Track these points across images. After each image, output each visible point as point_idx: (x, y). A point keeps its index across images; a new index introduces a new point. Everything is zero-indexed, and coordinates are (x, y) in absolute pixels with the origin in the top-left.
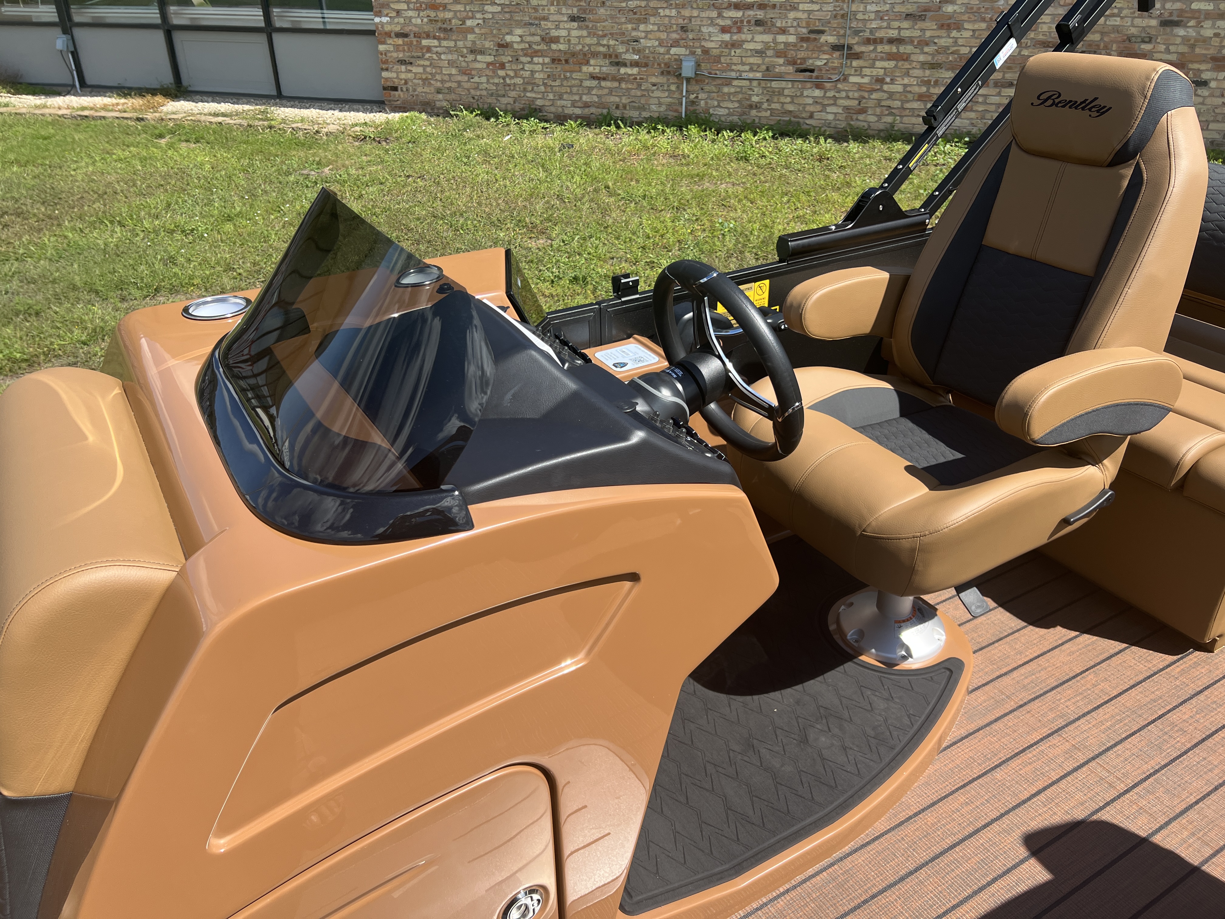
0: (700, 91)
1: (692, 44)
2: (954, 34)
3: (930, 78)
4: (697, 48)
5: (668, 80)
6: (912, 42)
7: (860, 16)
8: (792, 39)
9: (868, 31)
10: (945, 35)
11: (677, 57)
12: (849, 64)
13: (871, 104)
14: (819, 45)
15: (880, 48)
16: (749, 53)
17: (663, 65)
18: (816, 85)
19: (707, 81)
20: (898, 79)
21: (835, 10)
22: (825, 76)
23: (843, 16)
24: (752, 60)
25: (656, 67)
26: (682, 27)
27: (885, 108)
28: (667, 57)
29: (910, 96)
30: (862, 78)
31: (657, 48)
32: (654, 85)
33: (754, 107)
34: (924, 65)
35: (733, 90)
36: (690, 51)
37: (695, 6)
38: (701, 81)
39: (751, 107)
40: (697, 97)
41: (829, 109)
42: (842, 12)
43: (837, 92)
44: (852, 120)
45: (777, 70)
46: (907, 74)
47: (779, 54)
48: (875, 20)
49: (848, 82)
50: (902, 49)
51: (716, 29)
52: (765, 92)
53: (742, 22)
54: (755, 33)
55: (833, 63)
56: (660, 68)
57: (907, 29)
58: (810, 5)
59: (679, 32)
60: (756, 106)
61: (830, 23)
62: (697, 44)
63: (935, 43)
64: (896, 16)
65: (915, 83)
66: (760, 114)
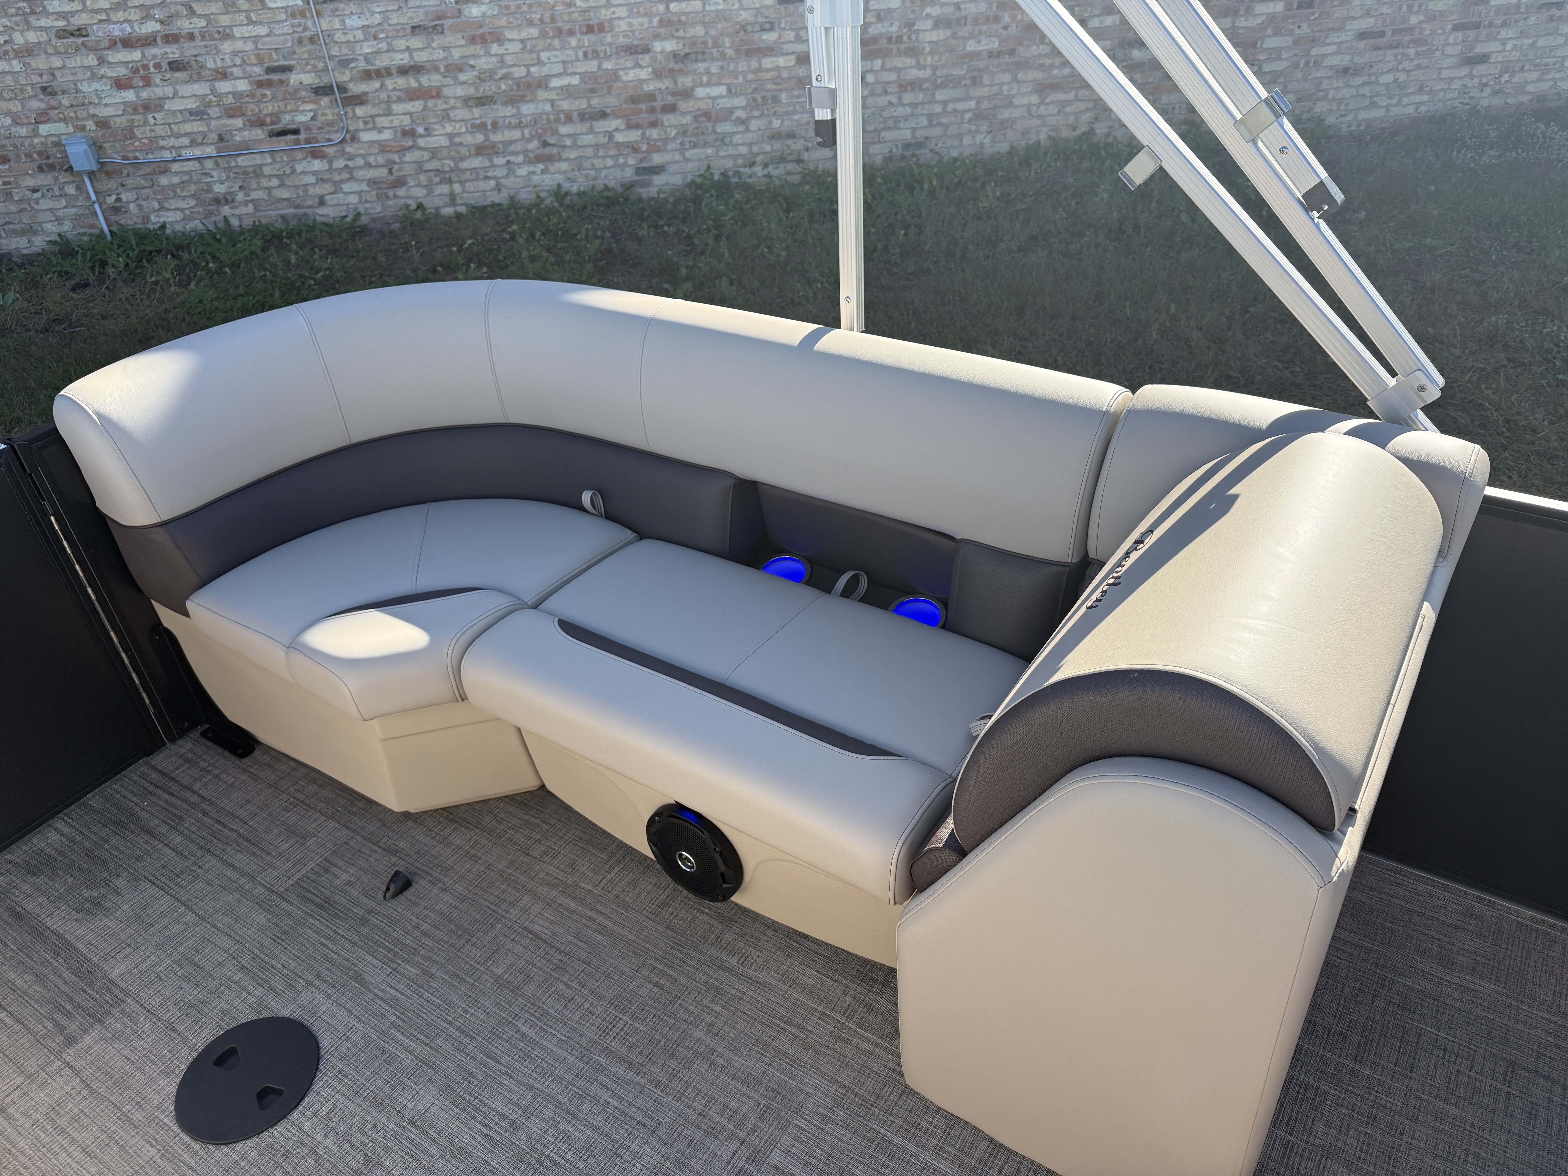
0: (121, 189)
1: (72, 115)
2: (495, 48)
3: (484, 120)
4: (83, 119)
5: (56, 179)
6: (436, 69)
7: (339, 37)
8: (242, 86)
9: (361, 58)
10: (482, 53)
11: (55, 139)
12: (351, 115)
13: (408, 170)
14: (291, 90)
15: (390, 83)
16: (180, 118)
17: (35, 156)
18: (310, 152)
19: (125, 172)
20: (436, 127)
21: (295, 32)
22: (320, 137)
23: (312, 40)
24: (188, 128)
25: (24, 160)
26: (44, 89)
27: (432, 174)
28: (36, 141)
29: (463, 151)
30: (380, 132)
31: (13, 129)
32: (35, 191)
33: (223, 201)
34: (467, 101)
35: (176, 180)
36: (76, 127)
37: (50, 50)
38: (115, 172)
39: (217, 201)
40: (118, 200)
41: (346, 187)
42: (308, 34)
43: (349, 160)
44: (388, 198)
45: (237, 138)
46: (446, 117)
47: (231, 112)
48: (365, 40)
49: (359, 141)
50: (425, 81)
51: (105, 84)
52: (232, 175)
53: (146, 67)
54: (177, 83)
55: (323, 115)
56: (33, 160)
57: (422, 49)
58: (250, 28)
59: (41, 96)
60: (226, 200)
61: (294, 53)
62: (82, 114)
63: (472, 66)
64: (398, 31)
65: (463, 130)
66: (237, 212)
